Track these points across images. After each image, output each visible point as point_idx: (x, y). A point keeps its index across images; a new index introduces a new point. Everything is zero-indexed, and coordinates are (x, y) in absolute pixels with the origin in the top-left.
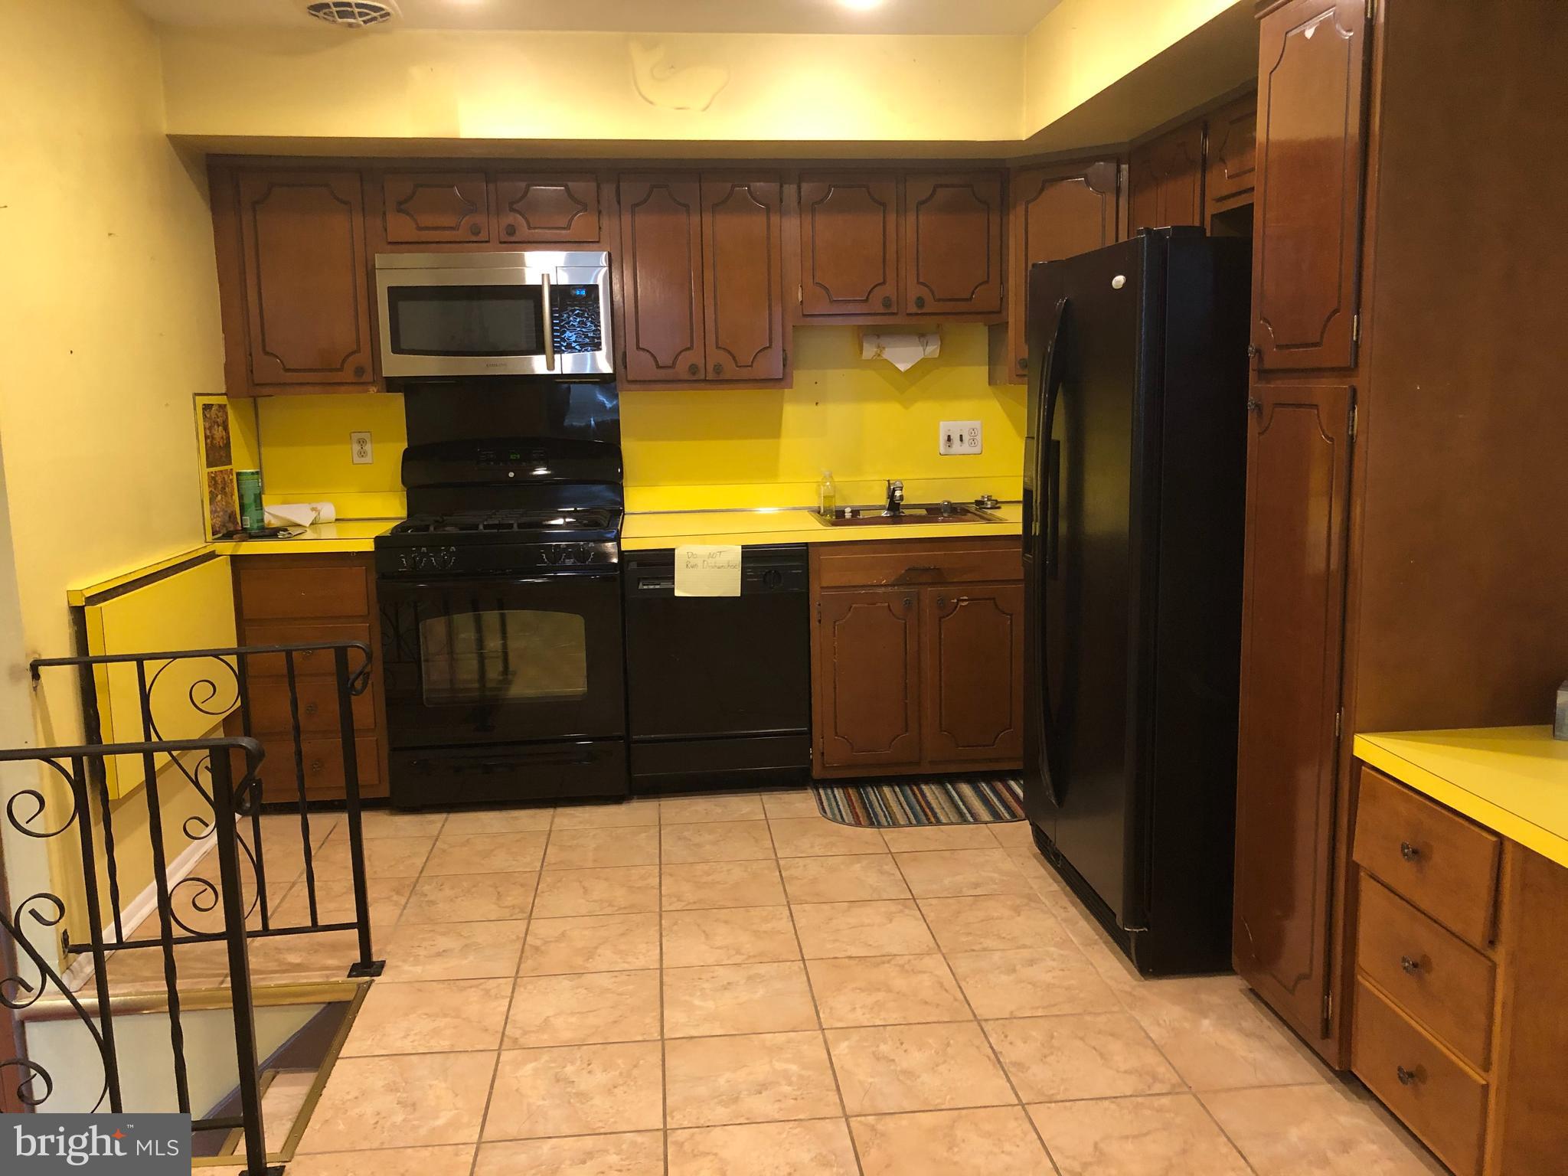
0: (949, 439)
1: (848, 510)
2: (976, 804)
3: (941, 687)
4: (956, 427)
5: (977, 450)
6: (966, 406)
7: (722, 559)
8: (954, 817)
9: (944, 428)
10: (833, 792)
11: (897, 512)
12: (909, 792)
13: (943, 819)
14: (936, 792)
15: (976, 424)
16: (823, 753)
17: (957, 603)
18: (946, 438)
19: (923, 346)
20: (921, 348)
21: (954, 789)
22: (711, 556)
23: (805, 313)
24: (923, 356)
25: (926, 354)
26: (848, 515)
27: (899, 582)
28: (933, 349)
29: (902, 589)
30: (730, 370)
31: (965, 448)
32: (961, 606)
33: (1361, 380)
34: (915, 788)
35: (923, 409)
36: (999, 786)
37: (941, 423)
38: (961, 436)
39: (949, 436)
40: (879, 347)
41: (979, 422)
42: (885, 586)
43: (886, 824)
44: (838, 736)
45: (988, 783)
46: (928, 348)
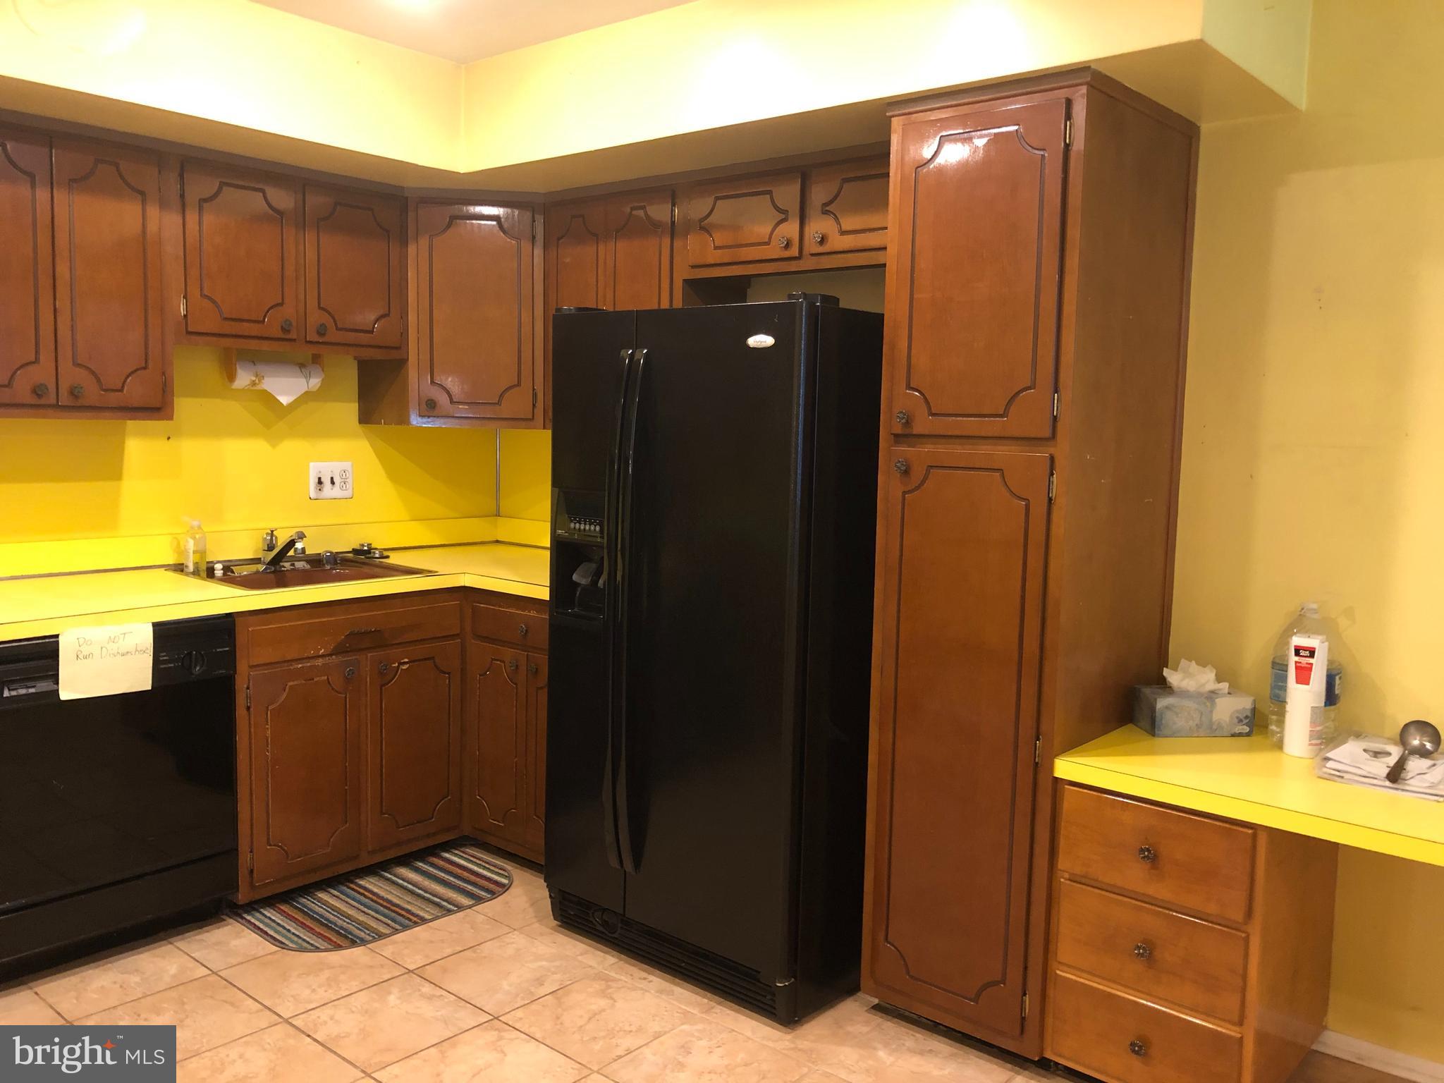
0: (320, 482)
1: (219, 567)
2: (437, 888)
3: (382, 766)
4: (327, 468)
5: (347, 494)
6: (337, 446)
7: (129, 643)
8: (436, 911)
9: (314, 469)
10: (261, 913)
11: (278, 567)
12: (349, 890)
13: (427, 916)
14: (382, 885)
15: (347, 465)
16: (252, 871)
17: (398, 666)
18: (317, 480)
19: (306, 377)
20: (304, 380)
21: (395, 876)
22: (113, 640)
23: (189, 330)
24: (306, 389)
25: (310, 387)
26: (219, 573)
27: (339, 650)
28: (315, 382)
29: (341, 658)
30: (92, 394)
31: (336, 492)
32: (402, 669)
33: (1062, 449)
34: (352, 886)
35: (292, 448)
36: (435, 860)
37: (312, 464)
38: (332, 478)
39: (320, 479)
40: (257, 376)
41: (350, 463)
42: (323, 656)
43: (371, 938)
44: (270, 845)
45: (423, 861)
46: (311, 380)
